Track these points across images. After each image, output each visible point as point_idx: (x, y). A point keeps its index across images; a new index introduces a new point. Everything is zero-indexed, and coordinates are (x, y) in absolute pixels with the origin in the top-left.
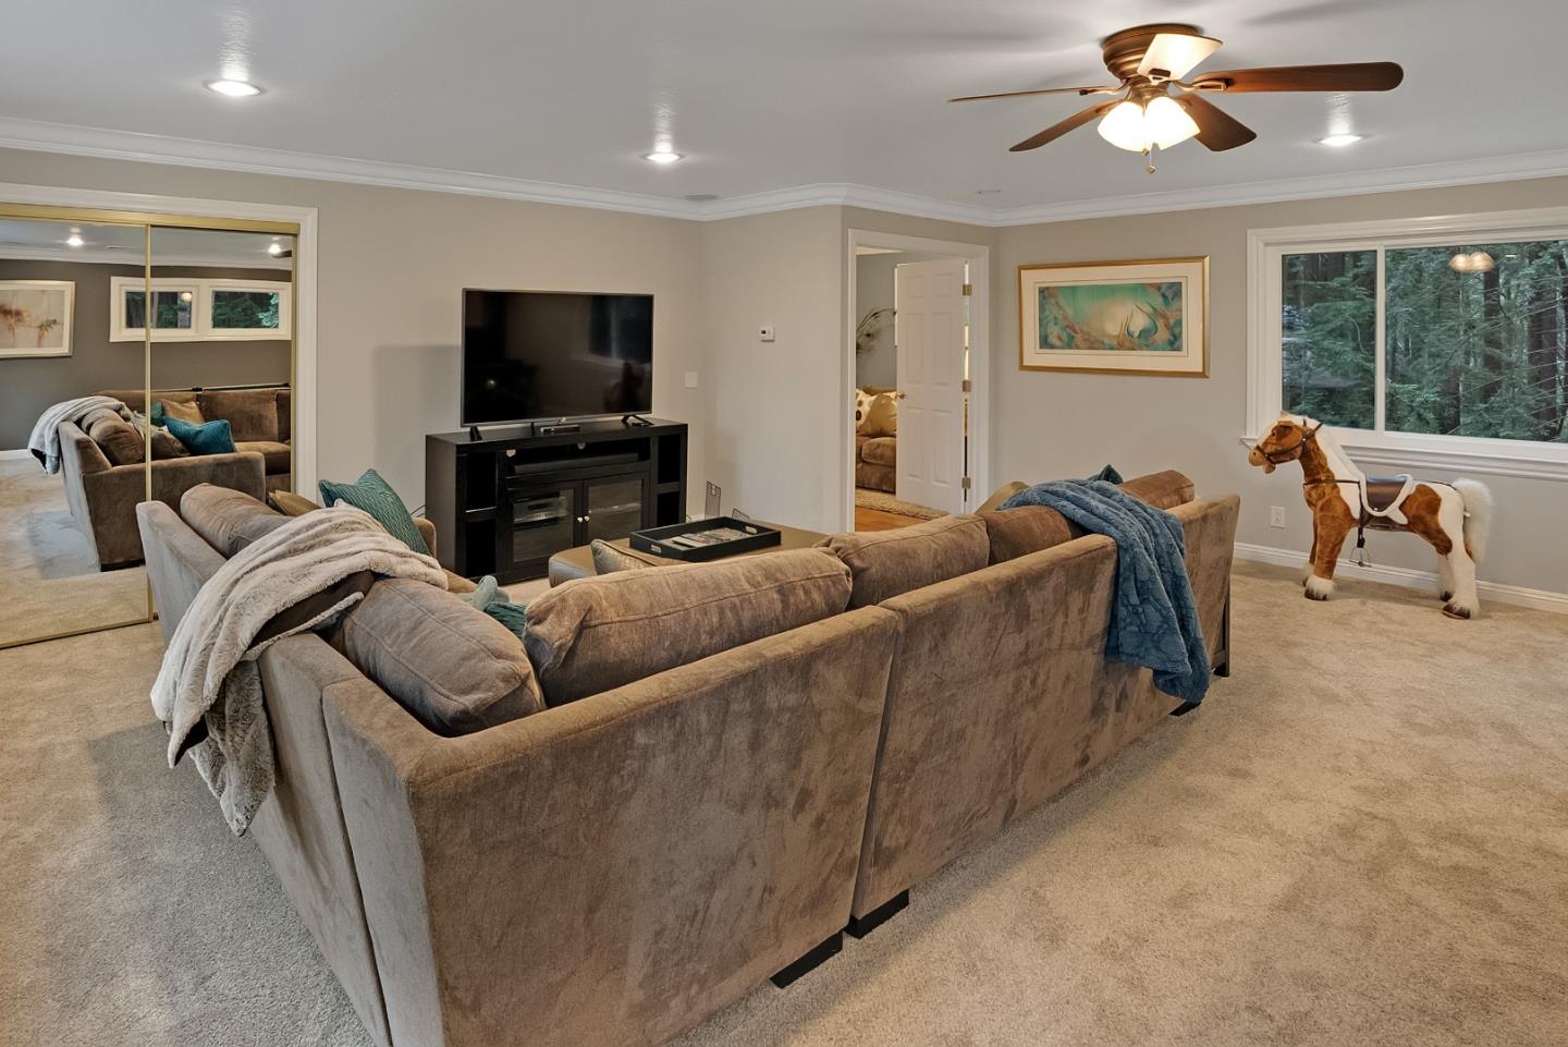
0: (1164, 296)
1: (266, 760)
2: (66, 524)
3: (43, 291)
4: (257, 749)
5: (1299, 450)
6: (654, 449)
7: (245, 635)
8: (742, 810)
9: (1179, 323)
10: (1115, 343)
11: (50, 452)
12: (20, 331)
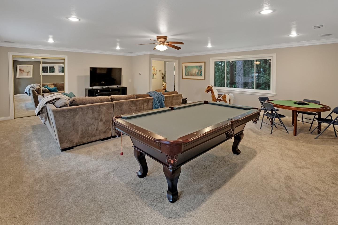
0: (200, 68)
1: (47, 116)
2: (31, 104)
3: (28, 66)
4: (46, 115)
5: (210, 90)
6: (121, 91)
7: (44, 104)
8: (92, 119)
9: (202, 72)
10: (194, 75)
11: (28, 92)
12: (23, 73)
